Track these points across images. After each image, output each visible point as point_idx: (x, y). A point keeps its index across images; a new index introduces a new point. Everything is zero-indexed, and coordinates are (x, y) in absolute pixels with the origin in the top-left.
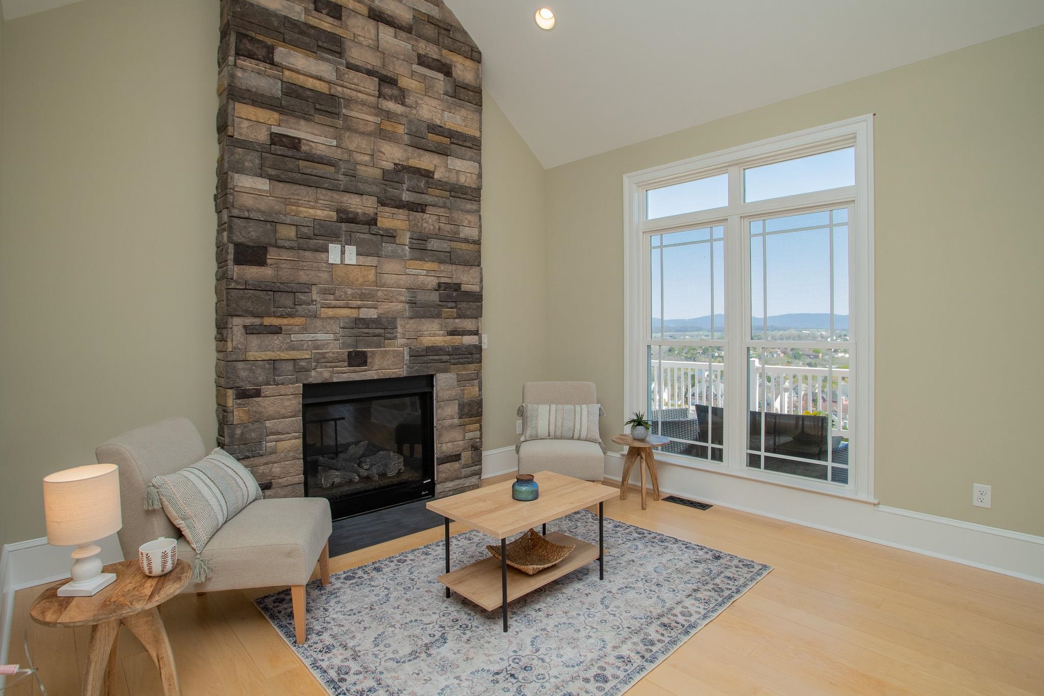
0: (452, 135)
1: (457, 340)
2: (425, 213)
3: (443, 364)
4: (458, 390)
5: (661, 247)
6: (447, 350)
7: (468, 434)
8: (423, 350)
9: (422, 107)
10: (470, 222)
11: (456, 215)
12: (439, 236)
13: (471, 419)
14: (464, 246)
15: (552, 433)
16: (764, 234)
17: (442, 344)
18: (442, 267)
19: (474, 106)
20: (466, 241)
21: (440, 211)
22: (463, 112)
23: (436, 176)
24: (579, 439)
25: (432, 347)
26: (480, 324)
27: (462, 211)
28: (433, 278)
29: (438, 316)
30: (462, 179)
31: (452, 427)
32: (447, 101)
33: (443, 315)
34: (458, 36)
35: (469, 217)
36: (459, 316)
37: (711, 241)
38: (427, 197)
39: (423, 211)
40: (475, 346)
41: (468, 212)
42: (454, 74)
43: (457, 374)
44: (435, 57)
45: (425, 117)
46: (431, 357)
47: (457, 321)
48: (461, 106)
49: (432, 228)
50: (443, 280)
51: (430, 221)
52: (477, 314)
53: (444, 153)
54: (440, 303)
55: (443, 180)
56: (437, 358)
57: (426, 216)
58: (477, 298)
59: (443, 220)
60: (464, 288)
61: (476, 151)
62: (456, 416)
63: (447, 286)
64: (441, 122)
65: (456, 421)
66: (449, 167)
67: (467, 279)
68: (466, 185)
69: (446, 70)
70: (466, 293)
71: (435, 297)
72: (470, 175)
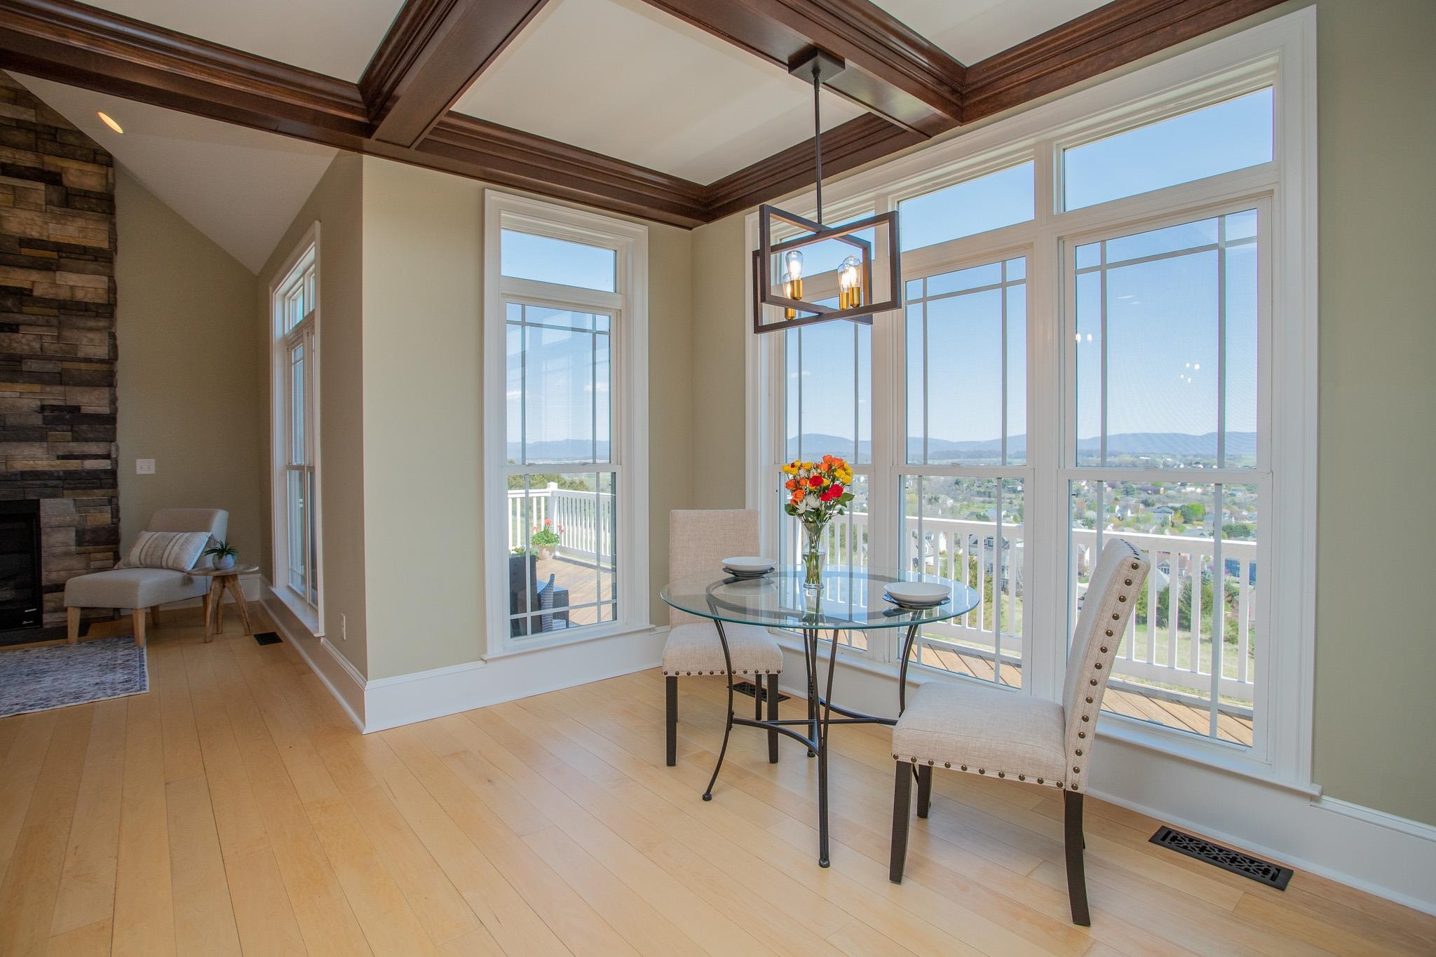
0: (59, 247)
1: (73, 465)
2: (18, 332)
3: (50, 489)
4: (77, 517)
6: (56, 475)
7: (94, 562)
8: (15, 474)
9: (9, 220)
10: (92, 340)
11: (67, 333)
12: (42, 356)
13: (98, 547)
14: (83, 366)
15: (143, 562)
17: (47, 469)
18: (48, 389)
19: (100, 215)
20: (88, 360)
21: (38, 331)
22: (80, 223)
23: (36, 293)
24: (168, 568)
25: (31, 471)
26: (113, 448)
27: (78, 328)
28: (30, 400)
29: (42, 438)
30: (80, 295)
31: (67, 554)
32: (52, 212)
33: (50, 439)
34: (71, 139)
35: (91, 335)
36: (75, 439)
38: (17, 316)
39: (17, 331)
40: (105, 471)
41: (91, 329)
42: (65, 182)
43: (75, 500)
44: (29, 164)
45: (14, 231)
46: (29, 482)
47: (72, 444)
48: (80, 216)
49: (27, 347)
50: (47, 403)
51: (24, 341)
52: (111, 438)
53: (47, 267)
54: (44, 426)
55: (47, 297)
56: (38, 482)
57: (15, 336)
58: (109, 421)
59: (47, 340)
60: (85, 410)
61: (103, 264)
62: (73, 542)
63: (54, 408)
64: (41, 235)
65: (73, 548)
66: (58, 282)
67: (92, 401)
68: (87, 300)
69: (53, 179)
70: (87, 415)
71: (37, 420)
72: (93, 289)
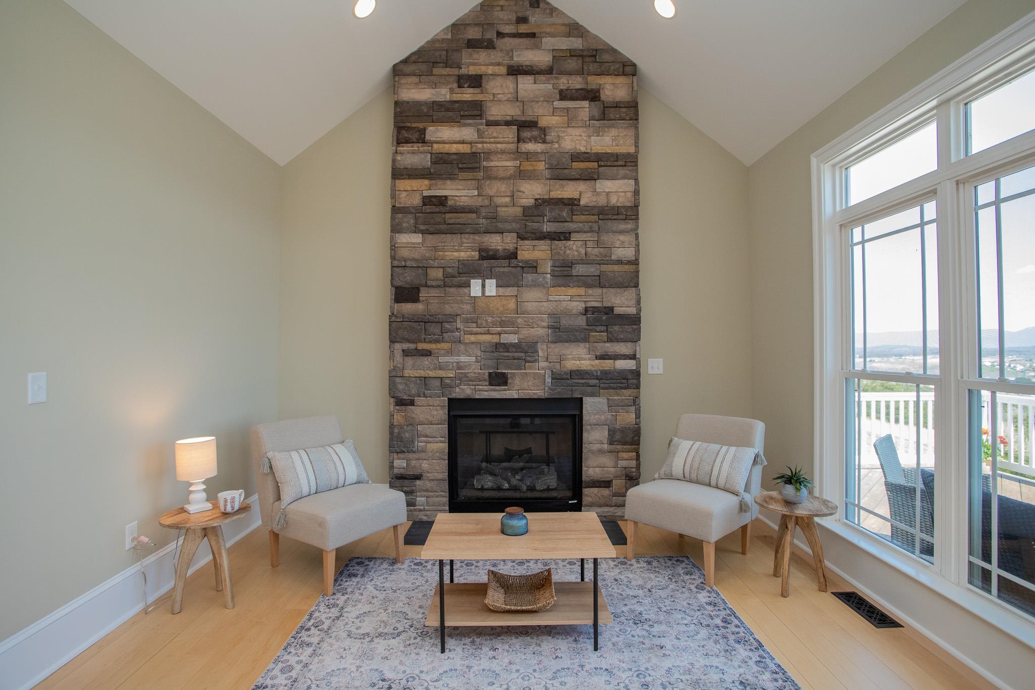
0: (599, 158)
1: (607, 364)
2: (569, 240)
3: (590, 388)
4: (609, 416)
5: (863, 242)
6: (595, 374)
7: (622, 461)
8: (566, 373)
9: (564, 139)
10: (623, 242)
11: (605, 238)
12: (586, 261)
13: (625, 447)
14: (616, 268)
15: (687, 474)
16: (997, 202)
17: (589, 368)
18: (590, 291)
19: (628, 122)
20: (620, 262)
21: (583, 236)
22: (614, 132)
23: (582, 203)
24: (717, 487)
25: (578, 370)
26: (638, 348)
27: (614, 232)
28: (578, 303)
29: (585, 340)
30: (614, 200)
31: (601, 452)
32: (594, 126)
33: (591, 339)
34: (606, 57)
35: (622, 238)
36: (610, 340)
37: (922, 224)
38: (571, 224)
39: (567, 239)
40: (631, 371)
41: (621, 232)
42: (603, 97)
43: (608, 399)
44: (578, 87)
45: (567, 148)
46: (576, 381)
47: (608, 345)
48: (613, 126)
49: (576, 253)
50: (590, 304)
51: (574, 248)
52: (635, 338)
53: (590, 177)
54: (587, 327)
55: (591, 205)
56: (583, 381)
57: (569, 243)
58: (635, 320)
59: (589, 244)
60: (617, 310)
61: (630, 168)
62: (606, 441)
63: (595, 310)
64: (586, 149)
65: (606, 446)
66: (597, 191)
67: (622, 302)
68: (619, 204)
69: (592, 96)
70: (621, 317)
71: (581, 321)
72: (623, 194)
